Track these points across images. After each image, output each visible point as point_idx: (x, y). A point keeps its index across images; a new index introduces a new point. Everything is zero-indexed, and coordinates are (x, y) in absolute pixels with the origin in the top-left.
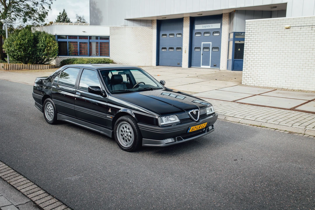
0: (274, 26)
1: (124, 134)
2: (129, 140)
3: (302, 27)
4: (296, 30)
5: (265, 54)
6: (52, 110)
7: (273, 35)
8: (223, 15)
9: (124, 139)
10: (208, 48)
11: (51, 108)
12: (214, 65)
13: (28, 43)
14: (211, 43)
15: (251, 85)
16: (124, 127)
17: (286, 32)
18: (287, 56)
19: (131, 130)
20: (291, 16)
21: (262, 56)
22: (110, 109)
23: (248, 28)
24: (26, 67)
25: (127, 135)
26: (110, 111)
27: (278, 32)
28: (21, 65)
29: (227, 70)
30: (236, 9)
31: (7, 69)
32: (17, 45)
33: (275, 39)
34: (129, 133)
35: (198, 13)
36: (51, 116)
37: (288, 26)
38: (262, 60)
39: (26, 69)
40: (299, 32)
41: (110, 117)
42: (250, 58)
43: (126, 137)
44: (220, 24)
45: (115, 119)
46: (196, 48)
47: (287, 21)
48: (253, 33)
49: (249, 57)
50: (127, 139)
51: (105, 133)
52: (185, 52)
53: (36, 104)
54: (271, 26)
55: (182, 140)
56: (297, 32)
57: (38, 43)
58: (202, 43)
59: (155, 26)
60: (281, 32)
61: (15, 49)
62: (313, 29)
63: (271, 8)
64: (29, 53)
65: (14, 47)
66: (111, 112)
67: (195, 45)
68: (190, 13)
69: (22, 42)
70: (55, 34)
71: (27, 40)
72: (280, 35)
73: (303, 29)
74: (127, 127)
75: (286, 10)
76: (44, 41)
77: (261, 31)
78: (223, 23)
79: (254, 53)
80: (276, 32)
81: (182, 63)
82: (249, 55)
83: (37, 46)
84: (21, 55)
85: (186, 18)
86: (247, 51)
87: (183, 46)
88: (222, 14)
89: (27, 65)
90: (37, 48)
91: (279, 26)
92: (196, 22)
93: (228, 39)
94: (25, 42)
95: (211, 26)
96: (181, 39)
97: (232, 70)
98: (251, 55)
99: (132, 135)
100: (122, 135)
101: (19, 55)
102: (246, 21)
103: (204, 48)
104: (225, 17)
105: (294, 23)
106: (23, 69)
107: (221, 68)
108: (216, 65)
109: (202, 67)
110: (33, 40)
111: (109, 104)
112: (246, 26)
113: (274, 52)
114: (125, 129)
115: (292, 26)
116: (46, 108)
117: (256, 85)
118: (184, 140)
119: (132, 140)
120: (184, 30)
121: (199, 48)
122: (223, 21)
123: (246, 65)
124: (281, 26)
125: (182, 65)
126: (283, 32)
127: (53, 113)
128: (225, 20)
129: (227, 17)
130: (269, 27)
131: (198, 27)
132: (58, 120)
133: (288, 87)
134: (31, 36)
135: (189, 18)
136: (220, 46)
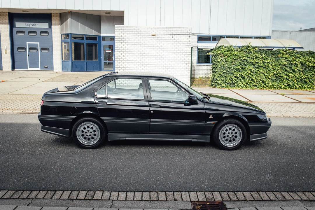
0: (142, 33)
1: (228, 136)
2: (234, 140)
3: (165, 35)
4: (160, 37)
5: (135, 56)
7: (142, 40)
8: (52, 15)
9: (227, 140)
10: (36, 49)
11: (91, 130)
12: (45, 67)
14: (38, 43)
15: (125, 85)
16: (228, 129)
17: (152, 38)
19: (237, 130)
23: (118, 32)
25: (233, 136)
27: (146, 38)
29: (62, 71)
33: (144, 44)
34: (235, 133)
35: (23, 10)
36: (91, 139)
37: (154, 33)
40: (163, 38)
41: (212, 123)
42: (121, 61)
43: (231, 138)
44: (48, 24)
46: (19, 48)
48: (123, 38)
51: (199, 140)
52: (6, 53)
54: (140, 33)
56: (161, 38)
58: (27, 43)
60: (148, 38)
62: (173, 37)
66: (212, 118)
67: (17, 45)
68: (8, 9)
72: (148, 40)
73: (166, 36)
74: (233, 129)
75: (124, 16)
77: (131, 36)
78: (53, 23)
79: (125, 56)
80: (144, 38)
81: (3, 66)
82: (121, 58)
85: (3, 14)
86: (118, 54)
87: (2, 45)
88: (51, 13)
91: (146, 33)
92: (15, 20)
95: (37, 25)
97: (72, 72)
98: (122, 58)
100: (224, 137)
102: (115, 25)
103: (30, 49)
104: (54, 17)
105: (159, 31)
107: (55, 70)
108: (47, 67)
109: (29, 69)
111: (207, 111)
112: (116, 30)
113: (144, 55)
114: (230, 131)
115: (157, 33)
117: (129, 85)
121: (24, 48)
122: (52, 21)
124: (148, 33)
125: (3, 68)
126: (150, 38)
127: (99, 135)
128: (54, 20)
129: (57, 17)
130: (138, 33)
131: (19, 25)
133: (157, 84)
135: (8, 14)
136: (52, 46)
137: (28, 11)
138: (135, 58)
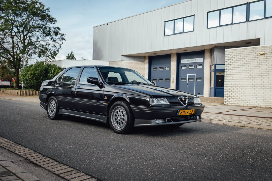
0: (250, 53)
1: (118, 118)
2: (122, 124)
4: (270, 55)
5: (243, 77)
6: (55, 106)
7: (250, 60)
8: (205, 51)
9: (117, 122)
10: (193, 79)
11: (54, 105)
12: (198, 93)
13: (40, 73)
14: (195, 74)
15: (232, 104)
16: (118, 111)
17: (261, 58)
18: (263, 78)
19: (125, 113)
20: (264, 45)
21: (241, 79)
22: (106, 97)
23: (228, 55)
24: (37, 93)
25: (121, 118)
26: (106, 98)
27: (254, 58)
28: (33, 92)
29: (210, 97)
30: (216, 45)
31: (21, 95)
32: (31, 74)
33: (252, 64)
34: (122, 116)
35: (184, 49)
36: (53, 112)
37: (262, 53)
38: (241, 82)
39: (37, 95)
41: (106, 103)
42: (230, 82)
43: (119, 120)
44: (202, 58)
45: (110, 105)
46: (182, 79)
47: (261, 49)
48: (232, 60)
49: (229, 80)
50: (120, 122)
51: (100, 120)
52: (173, 83)
53: (41, 104)
54: (248, 54)
55: (172, 122)
56: (271, 57)
57: (48, 73)
58: (188, 74)
59: (147, 61)
60: (257, 58)
61: (29, 78)
63: (246, 44)
64: (40, 81)
65: (28, 76)
67: (181, 76)
68: (177, 49)
69: (36, 72)
70: (63, 67)
71: (40, 70)
72: (256, 60)
74: (121, 111)
76: (53, 72)
77: (239, 58)
78: (205, 57)
79: (233, 77)
80: (252, 59)
82: (229, 79)
83: (47, 76)
84: (33, 83)
85: (173, 54)
86: (227, 76)
87: (171, 77)
88: (204, 50)
89: (38, 91)
90: (47, 77)
91: (255, 53)
92: (182, 57)
93: (210, 70)
94: (38, 72)
95: (195, 60)
96: (169, 71)
97: (214, 97)
98: (231, 79)
99: (125, 118)
100: (116, 119)
101: (32, 83)
102: (226, 50)
103: (189, 79)
104: (206, 53)
105: (268, 50)
106: (34, 95)
107: (204, 96)
108: (200, 93)
110: (44, 71)
111: (105, 92)
112: (226, 54)
113: (251, 75)
114: (119, 113)
115: (266, 52)
116: (49, 106)
117: (236, 105)
118: (173, 123)
119: (125, 122)
120: (171, 64)
121: (185, 79)
122: (205, 56)
123: (227, 87)
124: (256, 53)
126: (258, 58)
127: (56, 109)
129: (209, 52)
130: (246, 54)
131: (183, 61)
132: (59, 115)
133: (266, 105)
134: (43, 68)
135: (176, 54)
136: (203, 76)
137: (187, 50)
138: (243, 79)
